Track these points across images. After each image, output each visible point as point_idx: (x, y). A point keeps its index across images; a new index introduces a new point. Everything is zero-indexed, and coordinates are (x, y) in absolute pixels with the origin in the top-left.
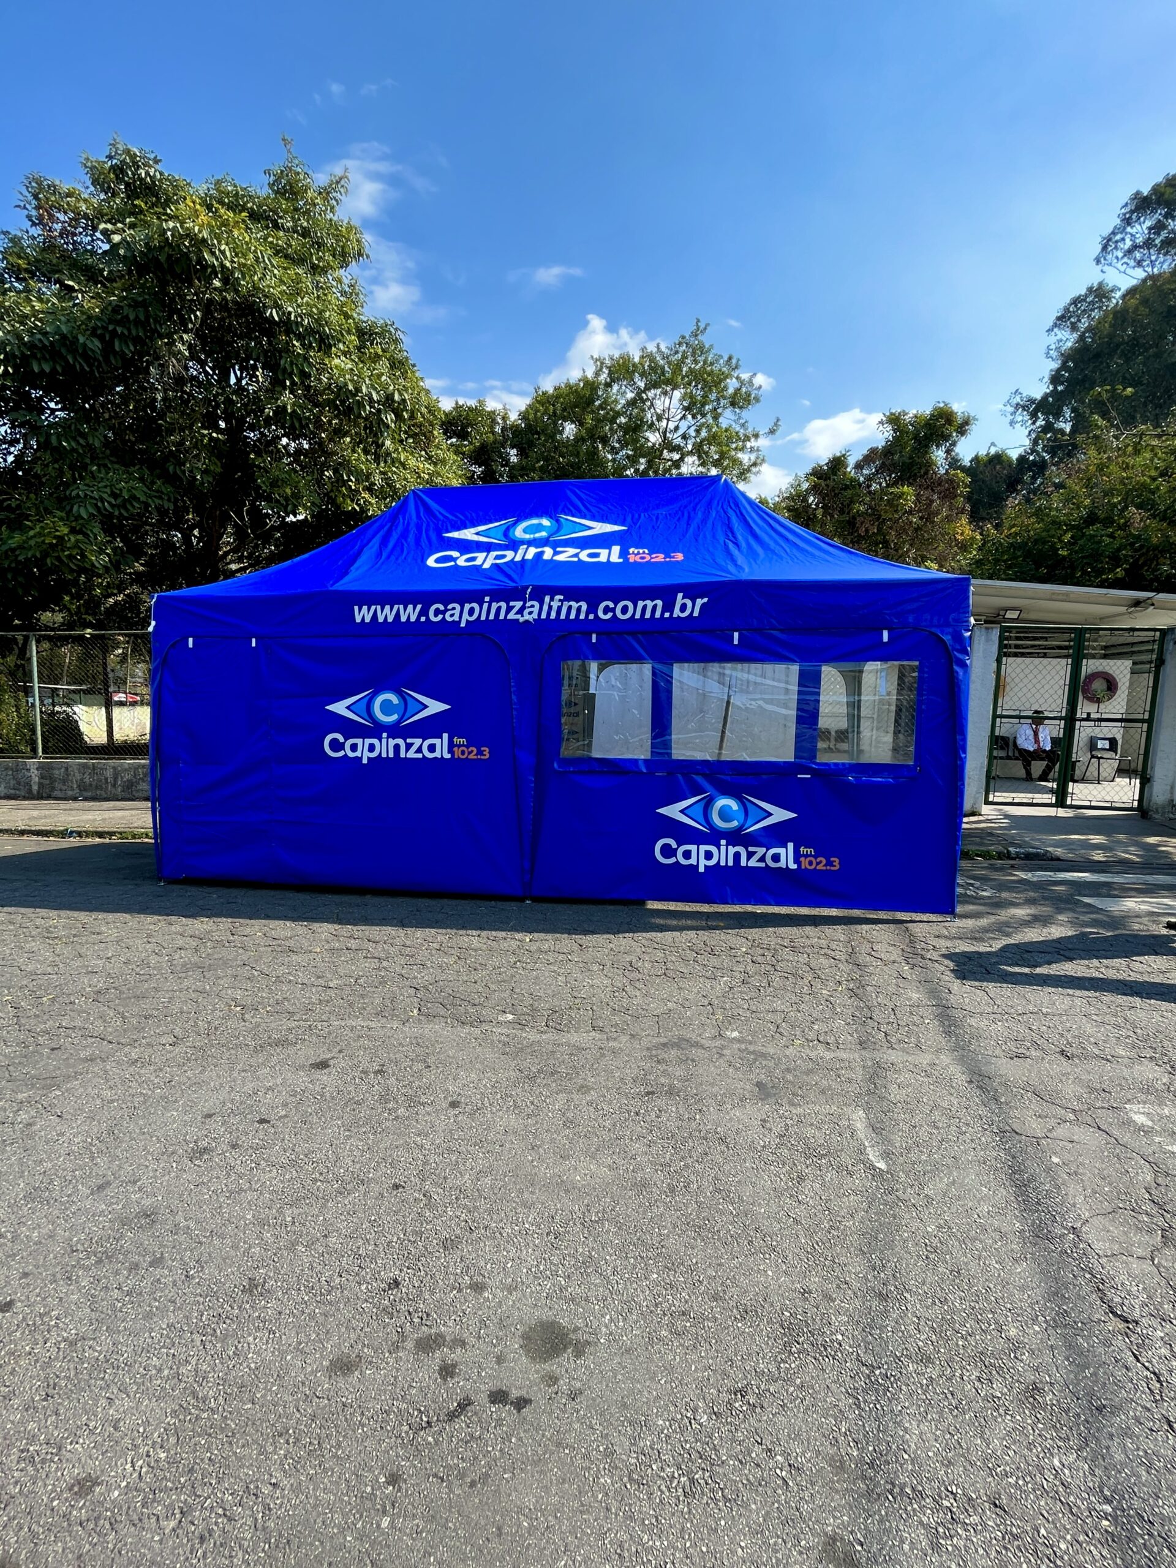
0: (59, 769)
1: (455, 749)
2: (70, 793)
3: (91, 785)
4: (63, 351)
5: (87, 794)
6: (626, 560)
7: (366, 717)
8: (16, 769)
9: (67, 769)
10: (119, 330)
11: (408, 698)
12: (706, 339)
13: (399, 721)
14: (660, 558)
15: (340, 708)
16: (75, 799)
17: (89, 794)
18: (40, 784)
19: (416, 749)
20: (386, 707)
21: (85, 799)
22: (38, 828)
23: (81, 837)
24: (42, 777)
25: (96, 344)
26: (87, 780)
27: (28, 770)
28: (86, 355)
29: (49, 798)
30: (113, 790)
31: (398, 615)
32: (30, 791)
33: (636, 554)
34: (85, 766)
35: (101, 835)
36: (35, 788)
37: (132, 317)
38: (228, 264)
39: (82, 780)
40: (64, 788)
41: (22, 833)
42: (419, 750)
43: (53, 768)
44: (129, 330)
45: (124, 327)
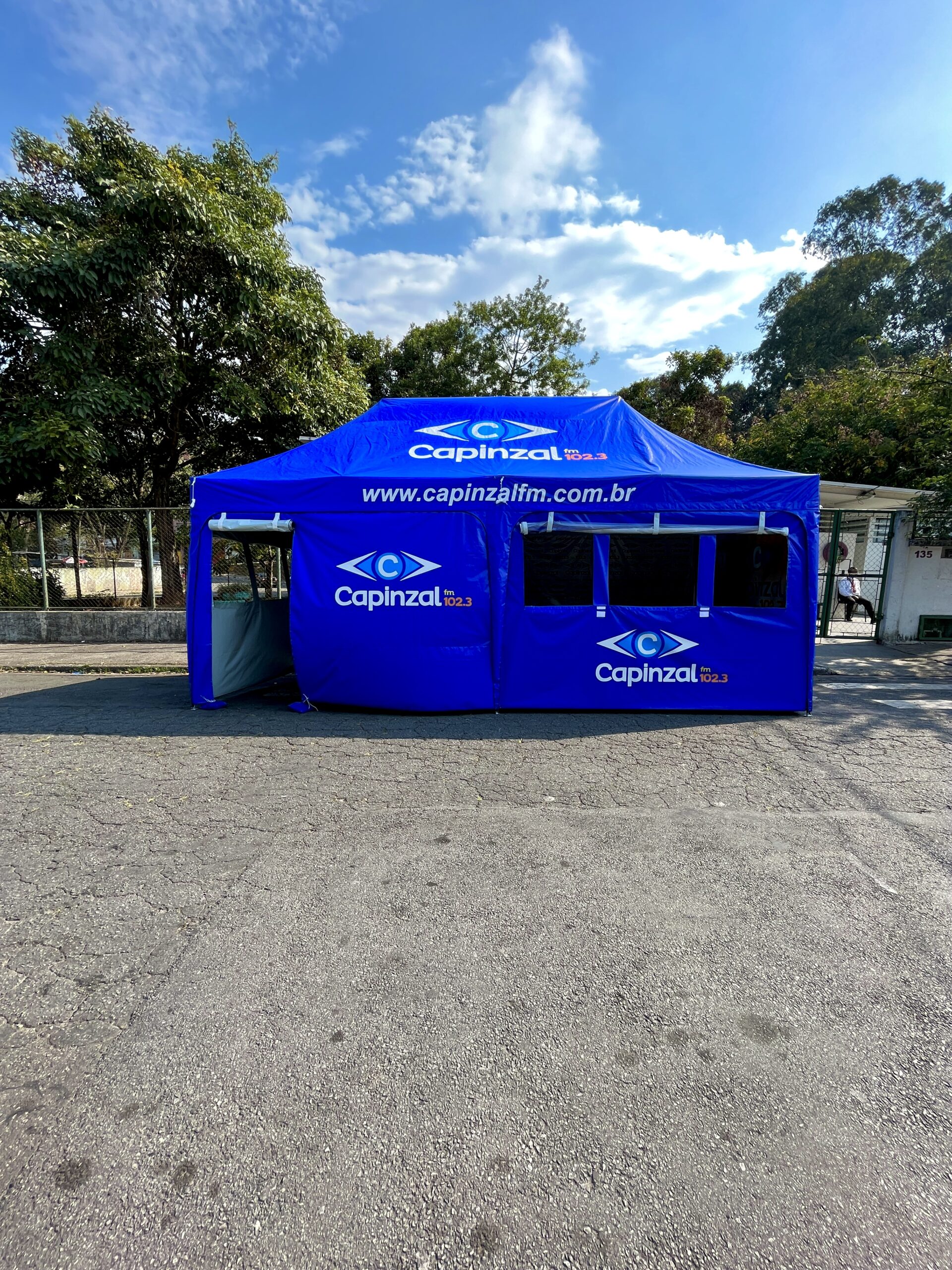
0: (64, 618)
1: (446, 599)
2: (74, 637)
3: (92, 631)
4: (66, 281)
5: (88, 638)
6: (565, 458)
7: (372, 574)
8: (27, 619)
9: (71, 618)
10: (113, 266)
11: (405, 558)
12: (546, 292)
13: (399, 577)
14: (589, 457)
15: (348, 566)
16: (79, 642)
17: (91, 638)
18: (49, 631)
19: (413, 599)
20: (388, 566)
21: (87, 642)
22: (60, 666)
23: (98, 672)
24: (50, 625)
25: (93, 276)
26: (88, 627)
27: (38, 620)
28: (85, 286)
29: (56, 641)
30: (111, 635)
31: (398, 495)
32: (40, 636)
33: (572, 454)
34: (87, 616)
35: (114, 670)
36: (44, 633)
37: (123, 256)
38: (204, 219)
39: (84, 626)
40: (69, 633)
41: (48, 669)
42: (416, 600)
43: (59, 618)
44: (120, 266)
45: (116, 263)
